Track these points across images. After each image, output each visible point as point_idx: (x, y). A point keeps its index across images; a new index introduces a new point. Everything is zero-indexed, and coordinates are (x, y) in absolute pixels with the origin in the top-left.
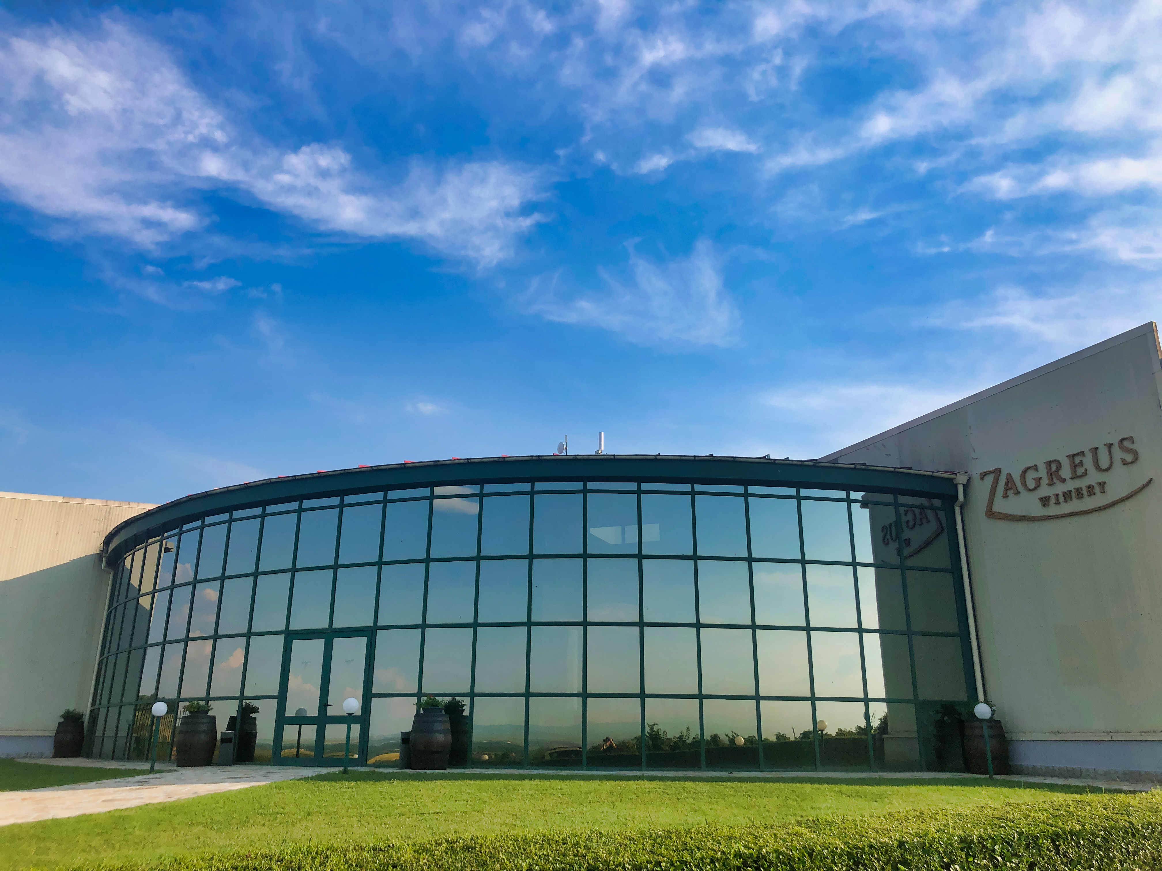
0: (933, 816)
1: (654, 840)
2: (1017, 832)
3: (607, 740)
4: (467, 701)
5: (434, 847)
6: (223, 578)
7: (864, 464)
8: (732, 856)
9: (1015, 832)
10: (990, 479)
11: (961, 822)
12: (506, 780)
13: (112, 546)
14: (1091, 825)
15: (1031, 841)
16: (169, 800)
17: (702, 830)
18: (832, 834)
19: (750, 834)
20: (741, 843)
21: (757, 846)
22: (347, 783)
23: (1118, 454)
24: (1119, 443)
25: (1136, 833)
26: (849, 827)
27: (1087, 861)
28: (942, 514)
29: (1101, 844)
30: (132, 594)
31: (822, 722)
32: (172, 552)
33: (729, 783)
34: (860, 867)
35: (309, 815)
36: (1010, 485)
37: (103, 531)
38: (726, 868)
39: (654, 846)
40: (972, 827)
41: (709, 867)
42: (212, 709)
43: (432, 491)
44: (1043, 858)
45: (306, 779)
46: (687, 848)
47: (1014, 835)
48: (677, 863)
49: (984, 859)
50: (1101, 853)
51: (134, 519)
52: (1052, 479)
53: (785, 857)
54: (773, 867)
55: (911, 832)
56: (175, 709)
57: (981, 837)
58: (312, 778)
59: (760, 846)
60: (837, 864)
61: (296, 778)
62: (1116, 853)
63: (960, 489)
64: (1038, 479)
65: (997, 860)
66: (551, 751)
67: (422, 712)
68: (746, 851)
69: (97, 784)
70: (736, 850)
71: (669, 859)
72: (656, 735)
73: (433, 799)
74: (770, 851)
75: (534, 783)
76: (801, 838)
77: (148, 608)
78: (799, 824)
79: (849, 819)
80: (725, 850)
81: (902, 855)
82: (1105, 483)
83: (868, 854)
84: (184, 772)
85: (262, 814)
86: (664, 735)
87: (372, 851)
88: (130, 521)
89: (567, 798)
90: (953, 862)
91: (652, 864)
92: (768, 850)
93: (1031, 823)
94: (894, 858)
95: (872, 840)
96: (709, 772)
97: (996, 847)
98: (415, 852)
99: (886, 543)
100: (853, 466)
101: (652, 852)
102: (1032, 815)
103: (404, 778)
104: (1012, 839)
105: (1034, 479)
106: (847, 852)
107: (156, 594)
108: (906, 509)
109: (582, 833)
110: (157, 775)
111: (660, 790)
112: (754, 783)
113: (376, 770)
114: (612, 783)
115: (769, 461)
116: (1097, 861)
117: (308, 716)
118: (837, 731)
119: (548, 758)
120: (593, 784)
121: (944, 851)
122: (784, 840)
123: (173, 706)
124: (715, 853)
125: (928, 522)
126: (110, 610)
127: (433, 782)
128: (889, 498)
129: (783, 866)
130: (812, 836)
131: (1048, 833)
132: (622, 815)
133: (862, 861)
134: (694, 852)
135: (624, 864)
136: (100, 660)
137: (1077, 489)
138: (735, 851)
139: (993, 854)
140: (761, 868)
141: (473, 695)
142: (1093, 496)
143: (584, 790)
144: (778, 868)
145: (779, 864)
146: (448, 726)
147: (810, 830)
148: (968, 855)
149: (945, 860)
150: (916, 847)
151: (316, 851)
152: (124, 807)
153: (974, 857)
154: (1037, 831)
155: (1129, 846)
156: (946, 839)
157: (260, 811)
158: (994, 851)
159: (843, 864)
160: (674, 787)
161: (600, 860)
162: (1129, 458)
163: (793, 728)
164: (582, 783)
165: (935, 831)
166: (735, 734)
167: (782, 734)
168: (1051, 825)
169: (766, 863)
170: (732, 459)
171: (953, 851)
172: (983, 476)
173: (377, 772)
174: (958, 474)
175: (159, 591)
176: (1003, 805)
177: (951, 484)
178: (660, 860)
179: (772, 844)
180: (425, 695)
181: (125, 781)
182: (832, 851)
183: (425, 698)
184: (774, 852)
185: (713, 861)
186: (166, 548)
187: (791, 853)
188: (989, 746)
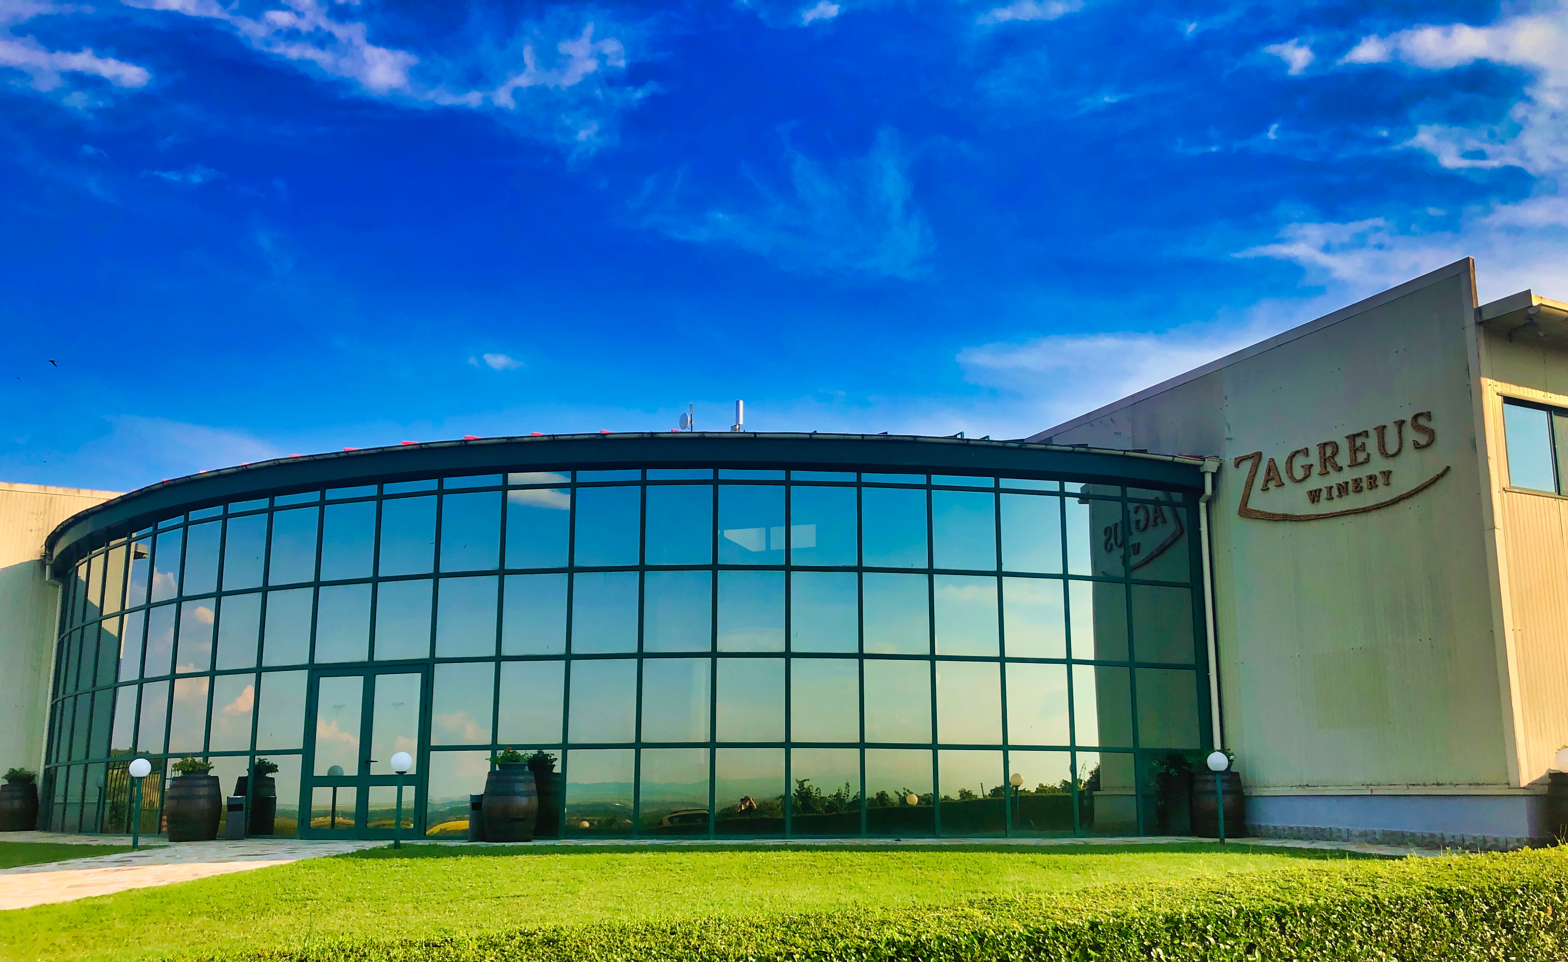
0: (1137, 892)
1: (787, 927)
2: (1235, 908)
3: (744, 800)
4: (558, 754)
5: (506, 940)
6: (219, 594)
7: (1085, 446)
8: (883, 945)
9: (1233, 908)
10: (1247, 466)
11: (1170, 898)
12: (610, 853)
13: (57, 551)
14: (1326, 899)
15: (1252, 919)
16: (161, 884)
17: (849, 913)
18: (1010, 917)
19: (909, 917)
20: (897, 929)
21: (916, 932)
22: (399, 860)
23: (1409, 435)
24: (1412, 421)
25: (1381, 909)
26: (1031, 907)
27: (1318, 943)
28: (1182, 512)
29: (1338, 922)
30: (91, 616)
31: (1017, 776)
32: (145, 558)
33: (895, 853)
34: (1041, 953)
35: (349, 900)
36: (1271, 474)
37: (43, 529)
38: (875, 958)
39: (786, 934)
40: (1181, 903)
41: (853, 958)
42: (213, 767)
43: (505, 479)
44: (1265, 939)
45: (345, 856)
46: (828, 936)
47: (1231, 912)
48: (813, 954)
49: (1193, 940)
50: (1336, 932)
51: (86, 513)
52: (1326, 468)
53: (949, 944)
54: (934, 956)
55: (1107, 911)
56: (163, 767)
57: (1191, 915)
58: (352, 855)
59: (919, 932)
60: (1013, 952)
61: (331, 855)
62: (1354, 932)
63: (1208, 479)
64: (1307, 467)
65: (1210, 942)
66: (671, 816)
67: (497, 769)
68: (901, 939)
69: (59, 864)
70: (889, 937)
71: (804, 950)
72: (807, 793)
73: (513, 878)
74: (931, 938)
75: (645, 856)
76: (971, 922)
77: (116, 634)
78: (971, 904)
79: (1033, 898)
80: (875, 937)
81: (1093, 939)
82: (1390, 472)
83: (1052, 938)
84: (178, 848)
85: (286, 900)
86: (816, 793)
87: (424, 947)
88: (81, 515)
89: (688, 874)
90: (1156, 945)
91: (782, 956)
92: (929, 938)
93: (1253, 897)
94: (1084, 942)
95: (1058, 922)
96: (871, 840)
97: (1209, 927)
98: (480, 947)
99: (1108, 548)
100: (1071, 449)
101: (783, 941)
102: (1257, 887)
103: (475, 852)
104: (1229, 917)
105: (1302, 467)
106: (1027, 936)
107: (126, 616)
108: (1136, 505)
109: (697, 920)
110: (142, 853)
111: (808, 863)
112: (927, 853)
113: (438, 844)
114: (746, 854)
115: (961, 442)
116: (1330, 941)
117: (345, 775)
118: (1038, 787)
119: (666, 823)
120: (722, 857)
121: (1145, 934)
122: (949, 924)
123: (158, 764)
124: (862, 941)
125: (1164, 521)
126: (62, 636)
127: (513, 857)
128: (1115, 490)
129: (946, 955)
130: (985, 919)
131: (1273, 910)
132: (757, 894)
133: (1045, 947)
134: (836, 941)
135: (747, 958)
136: (54, 702)
137: (1356, 481)
138: (887, 938)
139: (1204, 934)
140: (919, 958)
141: (565, 746)
142: (1374, 490)
143: (710, 864)
144: (941, 958)
145: (942, 953)
146: (533, 787)
147: (983, 911)
148: (1173, 936)
149: (1145, 943)
150: (1112, 930)
151: (350, 947)
152: (98, 894)
153: (1181, 938)
154: (1260, 907)
155: (1372, 924)
156: (1148, 918)
157: (284, 896)
158: (1205, 931)
159: (1021, 951)
160: (825, 859)
161: (717, 953)
162: (1423, 440)
163: (981, 784)
164: (707, 855)
165: (1137, 909)
166: (908, 791)
167: (967, 791)
168: (1278, 900)
169: (925, 952)
170: (912, 439)
171: (1157, 932)
172: (1238, 462)
173: (440, 845)
174: (1206, 459)
175: (130, 611)
176: (1224, 877)
177: (1197, 473)
178: (792, 951)
179: (935, 930)
180: (502, 747)
181: (99, 860)
182: (1008, 936)
183: (502, 752)
184: (935, 939)
185: (859, 951)
186: (136, 552)
187: (957, 940)
188: (1221, 803)
